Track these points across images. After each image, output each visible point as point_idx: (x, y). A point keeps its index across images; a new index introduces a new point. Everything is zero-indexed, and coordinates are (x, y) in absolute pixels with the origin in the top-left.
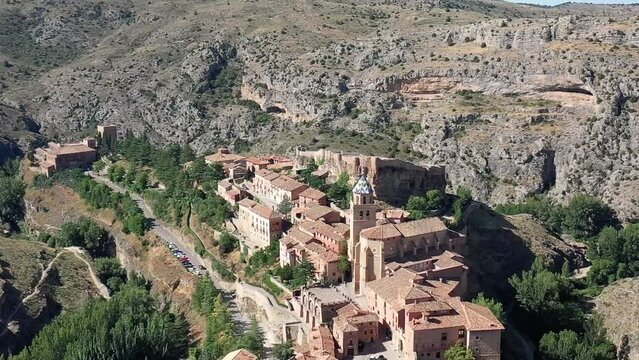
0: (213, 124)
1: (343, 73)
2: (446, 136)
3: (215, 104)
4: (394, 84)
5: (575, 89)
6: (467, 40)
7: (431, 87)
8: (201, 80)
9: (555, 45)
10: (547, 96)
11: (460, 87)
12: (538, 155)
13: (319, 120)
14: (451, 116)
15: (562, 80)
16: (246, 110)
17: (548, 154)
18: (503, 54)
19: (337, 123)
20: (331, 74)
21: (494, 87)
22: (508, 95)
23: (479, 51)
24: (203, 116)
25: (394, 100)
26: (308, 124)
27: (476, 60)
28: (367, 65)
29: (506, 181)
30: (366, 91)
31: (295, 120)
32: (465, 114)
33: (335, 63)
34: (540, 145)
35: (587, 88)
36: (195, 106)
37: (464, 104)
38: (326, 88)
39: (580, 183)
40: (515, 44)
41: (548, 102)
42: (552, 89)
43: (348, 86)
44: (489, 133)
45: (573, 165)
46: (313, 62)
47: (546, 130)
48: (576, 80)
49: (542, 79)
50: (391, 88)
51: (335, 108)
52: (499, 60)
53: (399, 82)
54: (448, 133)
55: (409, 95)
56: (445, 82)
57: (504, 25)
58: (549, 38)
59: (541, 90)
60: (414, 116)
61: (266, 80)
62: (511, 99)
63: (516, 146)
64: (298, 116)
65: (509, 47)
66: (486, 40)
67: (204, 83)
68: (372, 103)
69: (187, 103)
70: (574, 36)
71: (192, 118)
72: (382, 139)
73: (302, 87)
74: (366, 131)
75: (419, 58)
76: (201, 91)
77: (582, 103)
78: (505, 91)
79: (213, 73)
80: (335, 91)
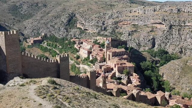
0: (70, 34)
1: (103, 20)
2: (129, 36)
3: (70, 29)
4: (116, 23)
5: (160, 23)
6: (135, 11)
7: (126, 24)
8: (66, 22)
9: (156, 13)
10: (154, 25)
11: (133, 23)
12: (151, 39)
13: (97, 32)
14: (130, 30)
15: (157, 21)
16: (78, 30)
17: (154, 39)
18: (143, 15)
19: (102, 33)
20: (100, 20)
21: (141, 23)
22: (144, 25)
23: (137, 14)
24: (67, 32)
25: (116, 27)
26: (94, 33)
27: (137, 17)
28: (109, 18)
29: (143, 46)
30: (109, 25)
31: (91, 32)
32: (134, 30)
33: (101, 18)
34: (152, 37)
35: (163, 23)
36: (65, 29)
37: (134, 28)
38: (99, 24)
39: (161, 46)
40: (146, 12)
41: (154, 27)
42: (155, 24)
43: (105, 23)
44: (139, 35)
45: (159, 42)
46: (96, 17)
47: (153, 33)
48: (160, 21)
49: (152, 21)
50: (115, 24)
51: (101, 29)
52: (142, 16)
53: (117, 22)
54: (129, 35)
55: (120, 26)
56: (129, 22)
57: (144, 8)
58: (155, 11)
59: (152, 24)
60: (121, 31)
61: (84, 22)
62: (145, 26)
63: (146, 37)
64: (92, 31)
65: (145, 13)
66: (139, 12)
67: (67, 23)
68: (111, 27)
69: (63, 28)
70: (160, 10)
71: (64, 32)
72: (113, 36)
73: (93, 24)
74: (109, 34)
75: (122, 16)
76: (66, 25)
77: (162, 27)
78: (144, 24)
79: (69, 21)
80: (101, 25)
